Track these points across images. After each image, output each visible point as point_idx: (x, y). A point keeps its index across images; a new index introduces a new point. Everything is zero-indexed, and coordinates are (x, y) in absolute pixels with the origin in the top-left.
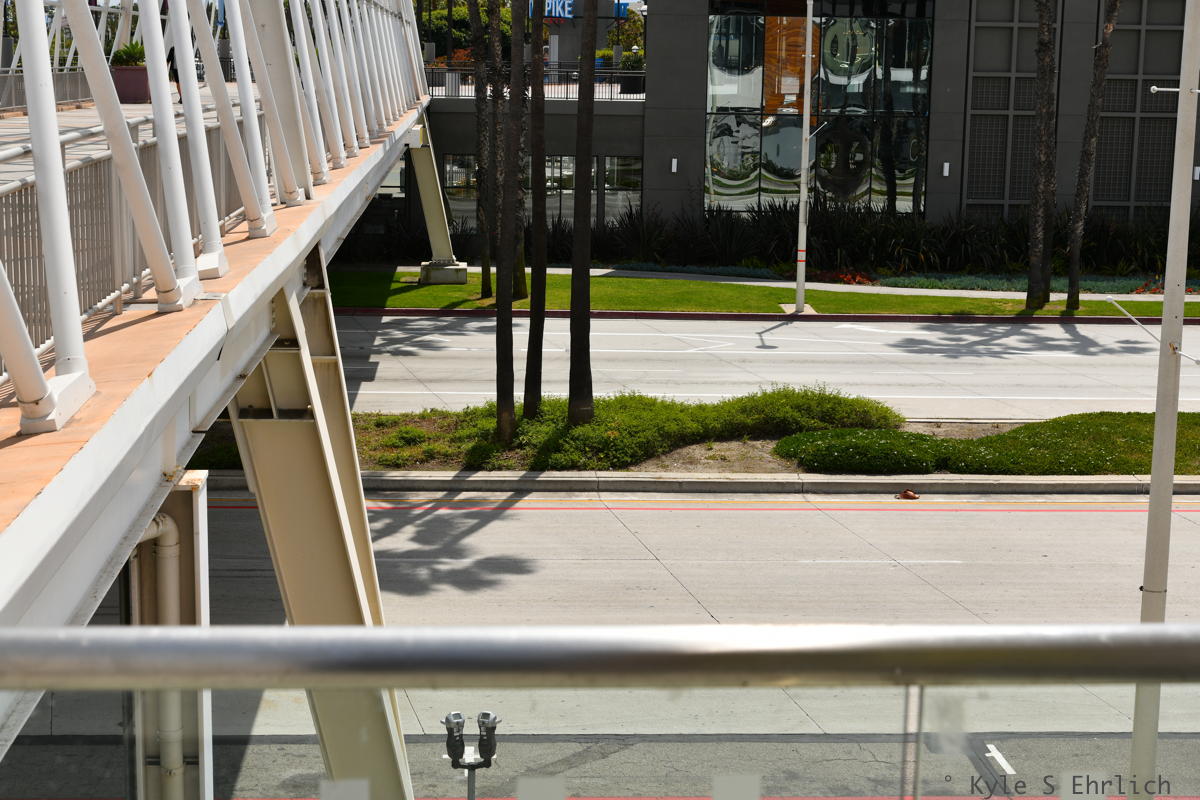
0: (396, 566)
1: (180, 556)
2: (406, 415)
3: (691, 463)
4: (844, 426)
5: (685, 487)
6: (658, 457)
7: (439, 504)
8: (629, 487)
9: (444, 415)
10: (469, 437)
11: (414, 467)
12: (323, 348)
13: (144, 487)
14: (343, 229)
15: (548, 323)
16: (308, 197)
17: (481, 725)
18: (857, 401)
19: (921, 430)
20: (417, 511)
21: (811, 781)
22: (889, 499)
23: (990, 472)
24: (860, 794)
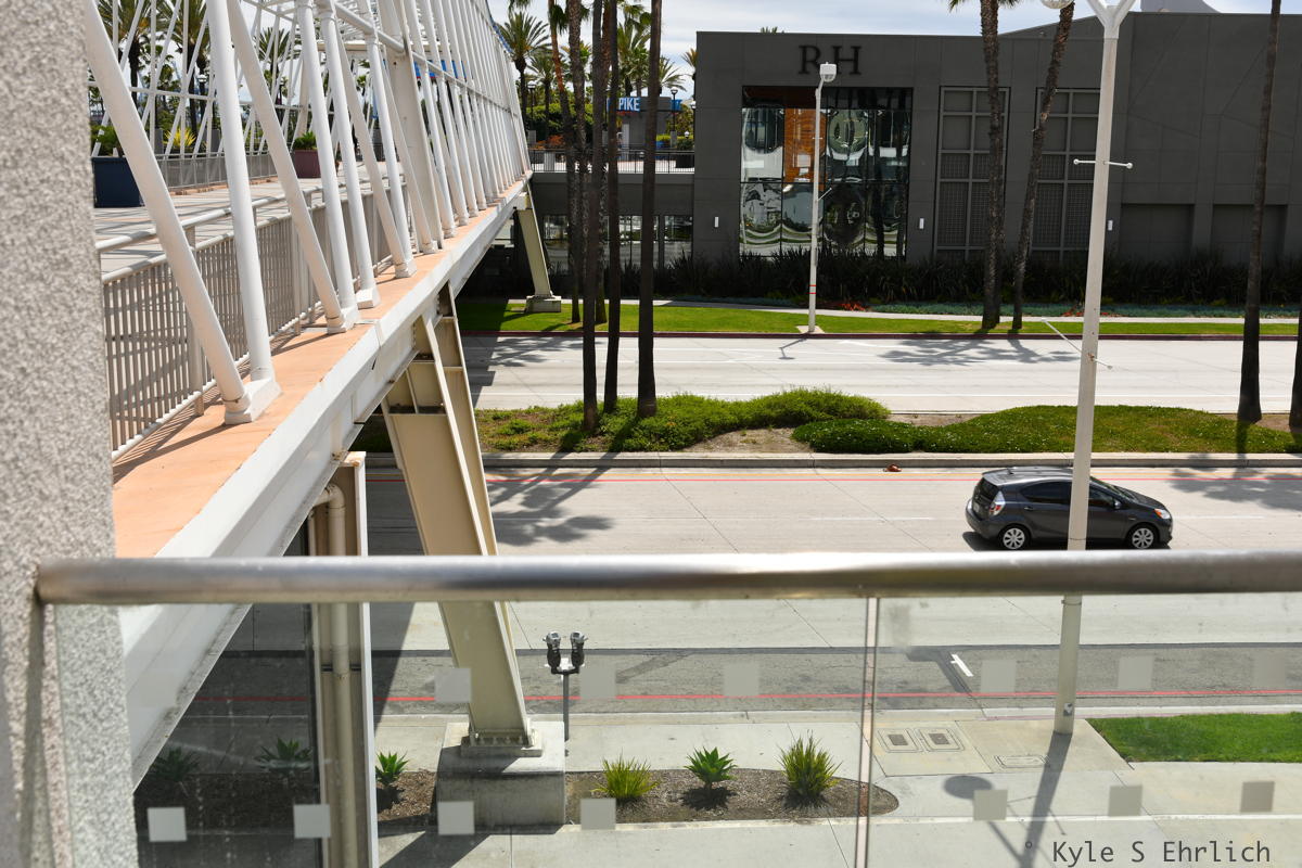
0: (509, 524)
1: (346, 516)
2: (516, 411)
3: (730, 446)
4: (845, 417)
5: (725, 464)
6: (705, 441)
7: (541, 477)
8: (683, 464)
9: (545, 411)
10: (563, 427)
11: (521, 450)
12: (452, 360)
13: (318, 465)
14: (467, 271)
15: (622, 341)
16: (440, 247)
17: (573, 641)
18: (854, 398)
19: (902, 419)
20: (526, 483)
21: (821, 682)
22: (879, 472)
23: (955, 451)
24: (857, 691)
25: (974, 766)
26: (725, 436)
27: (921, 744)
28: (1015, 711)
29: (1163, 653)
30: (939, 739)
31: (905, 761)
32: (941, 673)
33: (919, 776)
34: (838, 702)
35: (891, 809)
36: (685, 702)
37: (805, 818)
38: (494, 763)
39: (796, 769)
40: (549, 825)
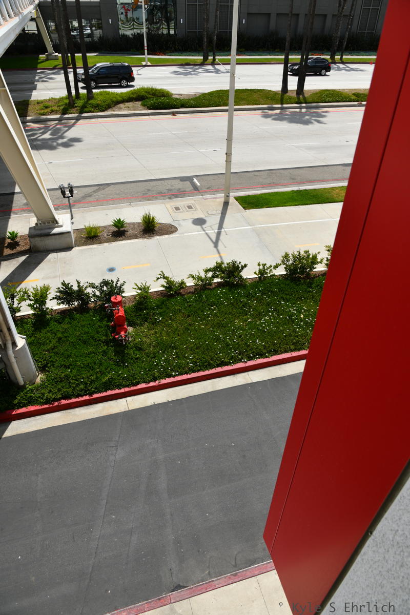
0: (47, 142)
2: (45, 100)
3: (120, 109)
4: (158, 96)
5: (119, 116)
6: (112, 108)
8: (105, 116)
9: (55, 99)
10: (62, 105)
11: (49, 115)
15: (78, 70)
17: (69, 187)
18: (161, 89)
19: (177, 97)
20: (52, 127)
21: (153, 191)
22: (170, 116)
23: (194, 107)
24: (165, 193)
25: (201, 215)
26: (118, 106)
27: (184, 209)
28: (213, 196)
29: (257, 173)
30: (190, 207)
31: (180, 215)
32: (191, 186)
33: (184, 220)
34: (159, 197)
35: (176, 231)
36: (111, 202)
37: (149, 237)
38: (47, 231)
39: (146, 222)
40: (69, 248)
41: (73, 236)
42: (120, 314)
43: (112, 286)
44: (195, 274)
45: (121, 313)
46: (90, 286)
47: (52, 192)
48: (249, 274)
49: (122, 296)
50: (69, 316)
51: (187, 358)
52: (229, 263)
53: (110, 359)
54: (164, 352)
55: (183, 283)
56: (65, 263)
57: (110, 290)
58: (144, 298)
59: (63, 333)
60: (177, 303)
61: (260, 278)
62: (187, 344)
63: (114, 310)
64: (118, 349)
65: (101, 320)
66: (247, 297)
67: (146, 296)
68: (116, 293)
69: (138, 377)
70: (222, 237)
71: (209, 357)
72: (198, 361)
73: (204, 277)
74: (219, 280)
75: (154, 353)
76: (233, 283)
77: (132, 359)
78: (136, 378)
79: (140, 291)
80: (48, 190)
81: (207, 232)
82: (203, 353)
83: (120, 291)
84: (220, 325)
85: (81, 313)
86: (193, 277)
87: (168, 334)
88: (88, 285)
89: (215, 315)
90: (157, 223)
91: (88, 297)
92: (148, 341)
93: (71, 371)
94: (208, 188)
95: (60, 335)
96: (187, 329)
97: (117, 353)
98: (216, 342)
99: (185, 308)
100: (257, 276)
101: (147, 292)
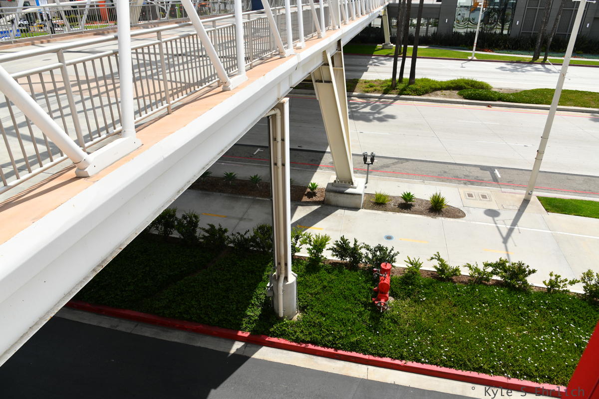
1: (281, 119)
2: (372, 80)
3: (437, 95)
4: (477, 88)
5: (434, 101)
6: (429, 93)
7: (376, 102)
8: (420, 100)
9: (380, 81)
10: (385, 86)
11: (371, 93)
15: (406, 59)
16: (339, 28)
17: (372, 155)
18: (481, 82)
19: (496, 90)
20: (372, 103)
21: (449, 174)
22: (484, 107)
23: (512, 102)
24: (461, 178)
25: (495, 207)
26: (436, 92)
27: (477, 198)
28: (513, 191)
29: (571, 176)
30: (484, 197)
31: (471, 202)
32: (490, 176)
33: (474, 208)
34: (454, 181)
35: (463, 217)
36: (405, 176)
37: (434, 216)
38: (342, 189)
39: (434, 201)
40: (356, 209)
41: (363, 198)
42: (385, 282)
43: (385, 253)
44: (473, 264)
45: (387, 281)
46: (365, 247)
47: (356, 157)
48: (536, 281)
49: (393, 266)
50: (339, 269)
51: (442, 348)
52: (515, 263)
53: (364, 322)
54: (418, 334)
55: (457, 270)
56: (349, 220)
57: (383, 256)
58: (413, 274)
59: (329, 282)
60: (446, 289)
61: (549, 290)
62: (445, 334)
63: (381, 276)
64: (374, 315)
65: (366, 282)
66: (528, 305)
67: (416, 272)
68: (387, 261)
69: (386, 350)
70: (513, 235)
71: (466, 356)
72: (453, 356)
73: (483, 270)
74: (499, 278)
75: (408, 332)
76: (514, 286)
77: (384, 329)
78: (383, 350)
79: (410, 266)
80: (353, 154)
81: (498, 225)
82: (461, 350)
83: (392, 260)
84: (487, 327)
85: (350, 270)
86: (470, 267)
87: (428, 317)
88: (364, 245)
89: (485, 313)
90: (446, 205)
91: (361, 257)
92: (406, 317)
93: (325, 320)
94: (509, 182)
95: (325, 283)
96: (449, 318)
97: (372, 318)
98: (479, 343)
99: (453, 296)
100: (546, 287)
101: (417, 269)
